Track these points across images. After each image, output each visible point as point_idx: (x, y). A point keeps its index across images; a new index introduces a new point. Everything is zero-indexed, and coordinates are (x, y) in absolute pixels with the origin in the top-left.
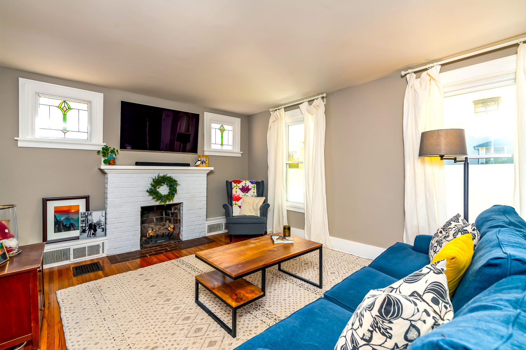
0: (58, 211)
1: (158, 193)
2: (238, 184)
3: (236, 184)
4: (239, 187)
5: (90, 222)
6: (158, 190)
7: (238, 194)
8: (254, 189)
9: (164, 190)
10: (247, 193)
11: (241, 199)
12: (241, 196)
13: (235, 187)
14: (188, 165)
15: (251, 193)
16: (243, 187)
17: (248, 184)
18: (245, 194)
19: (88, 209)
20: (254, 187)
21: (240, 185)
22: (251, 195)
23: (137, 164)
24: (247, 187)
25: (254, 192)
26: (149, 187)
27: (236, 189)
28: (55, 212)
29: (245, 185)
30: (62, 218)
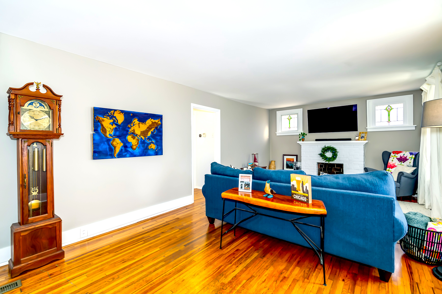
0: (288, 160)
1: (325, 156)
2: (396, 155)
3: (394, 154)
4: (397, 157)
5: (297, 166)
6: (325, 154)
7: (393, 162)
8: (411, 160)
9: (329, 154)
10: (403, 162)
11: (396, 167)
12: (396, 165)
13: (393, 156)
14: (350, 140)
15: (407, 163)
16: (401, 157)
17: (407, 154)
18: (401, 164)
19: (297, 161)
20: (412, 158)
21: (398, 156)
22: (407, 164)
23: (317, 140)
24: (405, 157)
25: (410, 163)
26: (320, 152)
27: (394, 158)
28: (286, 160)
29: (403, 156)
30: (288, 163)
